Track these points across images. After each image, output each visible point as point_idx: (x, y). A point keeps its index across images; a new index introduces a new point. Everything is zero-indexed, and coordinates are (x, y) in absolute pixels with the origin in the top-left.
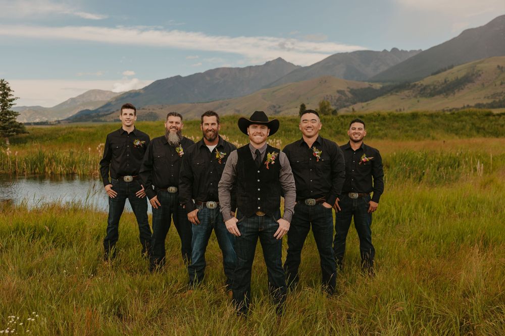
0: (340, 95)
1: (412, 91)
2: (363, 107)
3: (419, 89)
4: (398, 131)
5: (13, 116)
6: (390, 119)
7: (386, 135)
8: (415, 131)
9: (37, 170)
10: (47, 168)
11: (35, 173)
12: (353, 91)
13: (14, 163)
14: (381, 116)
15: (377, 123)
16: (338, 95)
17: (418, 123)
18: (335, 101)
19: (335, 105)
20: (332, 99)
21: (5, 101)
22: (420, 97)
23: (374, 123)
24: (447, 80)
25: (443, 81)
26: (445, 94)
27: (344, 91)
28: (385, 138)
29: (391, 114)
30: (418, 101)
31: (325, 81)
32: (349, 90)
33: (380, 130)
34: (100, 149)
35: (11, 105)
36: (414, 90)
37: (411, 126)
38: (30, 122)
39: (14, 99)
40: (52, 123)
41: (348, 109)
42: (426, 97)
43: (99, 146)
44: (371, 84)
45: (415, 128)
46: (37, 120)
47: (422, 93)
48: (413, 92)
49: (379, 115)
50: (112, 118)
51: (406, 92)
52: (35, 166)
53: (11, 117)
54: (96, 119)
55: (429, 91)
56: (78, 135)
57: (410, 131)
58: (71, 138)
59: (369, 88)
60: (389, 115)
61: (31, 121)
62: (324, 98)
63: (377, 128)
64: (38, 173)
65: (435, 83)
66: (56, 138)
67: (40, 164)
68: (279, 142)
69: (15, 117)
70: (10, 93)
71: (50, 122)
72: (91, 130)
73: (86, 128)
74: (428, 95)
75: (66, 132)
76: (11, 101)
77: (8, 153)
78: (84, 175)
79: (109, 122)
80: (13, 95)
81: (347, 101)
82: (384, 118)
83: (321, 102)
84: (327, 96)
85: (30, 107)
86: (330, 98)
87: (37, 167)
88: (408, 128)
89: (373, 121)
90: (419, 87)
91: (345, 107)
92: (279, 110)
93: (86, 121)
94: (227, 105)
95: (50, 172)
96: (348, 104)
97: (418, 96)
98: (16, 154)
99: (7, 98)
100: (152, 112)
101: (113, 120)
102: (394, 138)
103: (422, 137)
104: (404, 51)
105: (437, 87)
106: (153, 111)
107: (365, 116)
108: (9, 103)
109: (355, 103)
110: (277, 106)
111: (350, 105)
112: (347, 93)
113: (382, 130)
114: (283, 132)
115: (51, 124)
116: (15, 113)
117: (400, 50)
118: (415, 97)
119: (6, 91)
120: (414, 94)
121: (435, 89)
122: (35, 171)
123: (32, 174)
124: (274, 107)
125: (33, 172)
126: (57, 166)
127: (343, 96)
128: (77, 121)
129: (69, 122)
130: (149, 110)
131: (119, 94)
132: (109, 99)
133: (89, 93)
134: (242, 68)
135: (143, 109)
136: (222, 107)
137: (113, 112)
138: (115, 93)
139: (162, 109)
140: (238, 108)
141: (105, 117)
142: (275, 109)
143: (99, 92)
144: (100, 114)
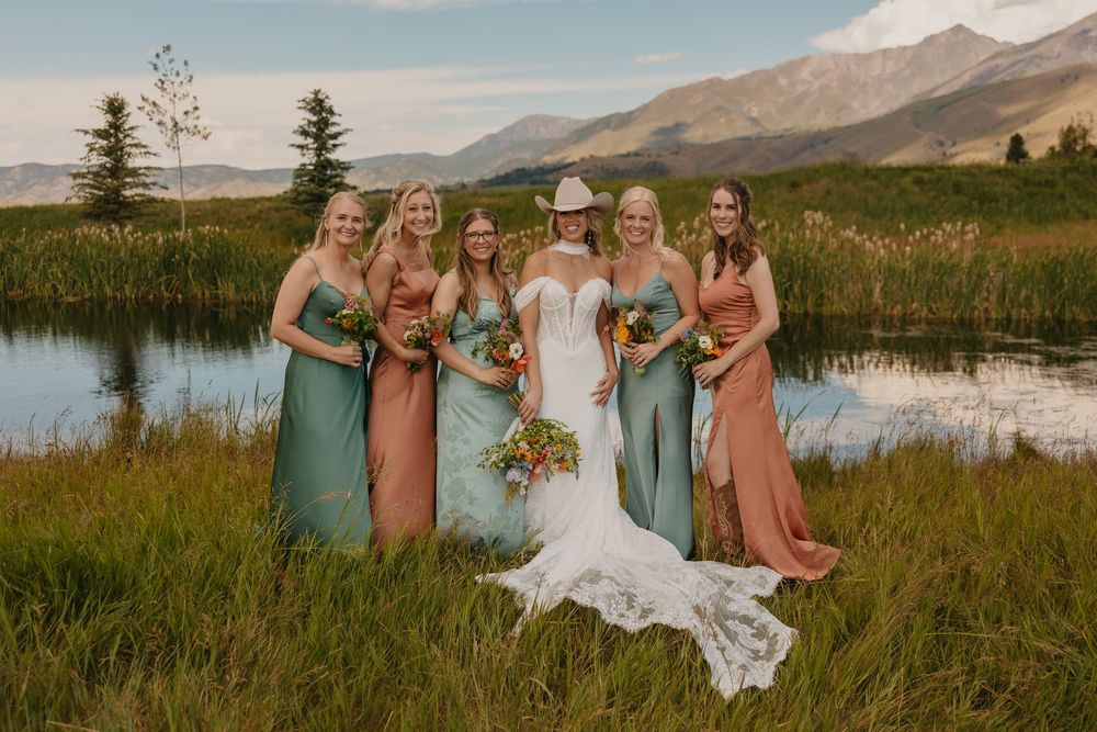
5: (339, 171)
21: (322, 138)
35: (335, 146)
39: (339, 134)
53: (334, 173)
54: (538, 178)
68: (974, 231)
69: (345, 174)
70: (333, 119)
71: (447, 188)
76: (335, 136)
80: (339, 125)
83: (1065, 129)
85: (408, 156)
86: (1087, 119)
94: (826, 142)
99: (327, 132)
100: (655, 162)
106: (659, 160)
108: (332, 142)
110: (949, 143)
114: (975, 203)
116: (344, 163)
119: (324, 115)
124: (941, 143)
128: (498, 184)
129: (483, 186)
130: (649, 156)
131: (585, 124)
132: (564, 135)
133: (524, 123)
134: (864, 55)
135: (636, 154)
136: (813, 146)
137: (574, 163)
138: (577, 121)
139: (676, 153)
140: (853, 149)
141: (555, 173)
142: (943, 149)
143: (545, 120)
144: (546, 167)
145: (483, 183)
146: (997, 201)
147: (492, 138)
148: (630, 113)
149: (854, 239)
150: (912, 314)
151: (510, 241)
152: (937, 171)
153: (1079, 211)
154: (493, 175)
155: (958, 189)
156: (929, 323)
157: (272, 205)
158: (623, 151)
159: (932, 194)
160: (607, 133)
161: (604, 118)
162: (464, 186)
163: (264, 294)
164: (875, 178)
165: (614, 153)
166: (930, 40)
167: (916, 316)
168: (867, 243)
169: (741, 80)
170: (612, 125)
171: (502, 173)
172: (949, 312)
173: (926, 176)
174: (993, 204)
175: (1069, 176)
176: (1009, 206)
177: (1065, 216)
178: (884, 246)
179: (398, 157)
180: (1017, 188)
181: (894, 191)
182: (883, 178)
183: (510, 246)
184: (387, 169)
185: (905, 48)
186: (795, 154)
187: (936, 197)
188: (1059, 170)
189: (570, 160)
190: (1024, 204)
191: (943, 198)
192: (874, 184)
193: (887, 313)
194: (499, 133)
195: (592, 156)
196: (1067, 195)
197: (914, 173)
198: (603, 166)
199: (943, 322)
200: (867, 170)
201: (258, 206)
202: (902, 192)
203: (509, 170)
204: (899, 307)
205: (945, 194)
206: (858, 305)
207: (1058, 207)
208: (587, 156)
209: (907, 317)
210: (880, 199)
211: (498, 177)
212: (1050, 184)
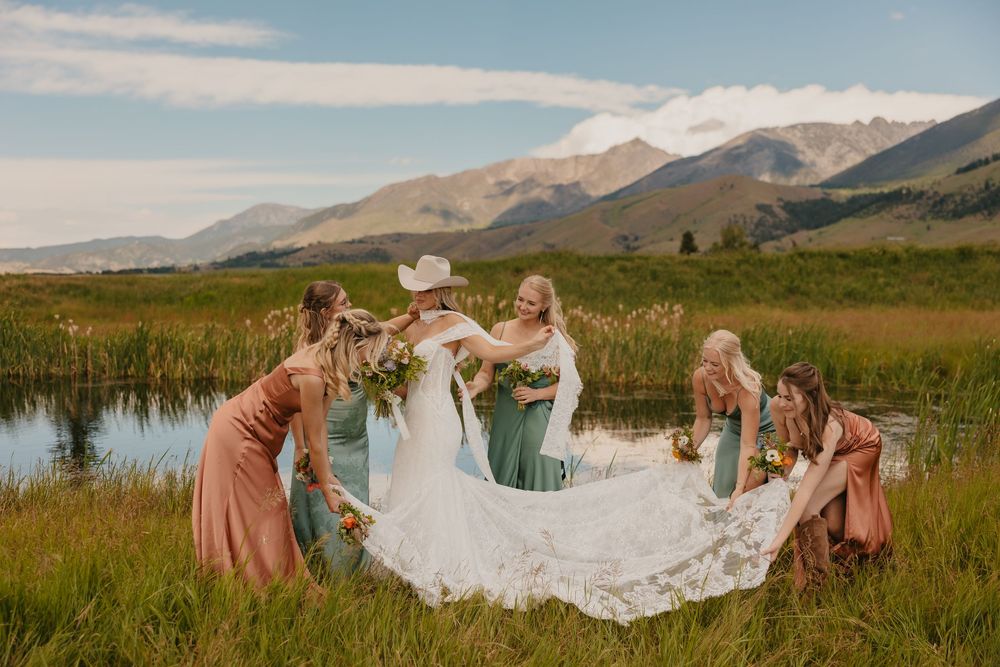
0: (763, 214)
1: (915, 205)
2: (810, 240)
3: (931, 202)
4: (931, 288)
6: (910, 260)
7: (903, 297)
8: (971, 288)
9: (131, 371)
10: (152, 366)
11: (126, 376)
12: (789, 207)
13: (83, 353)
14: (889, 256)
15: (881, 271)
16: (758, 215)
17: (975, 271)
18: (753, 227)
19: (752, 235)
20: (745, 222)
22: (933, 218)
23: (873, 270)
24: (991, 183)
25: (983, 186)
26: (986, 212)
27: (770, 206)
28: (902, 303)
29: (911, 251)
30: (928, 228)
31: (732, 186)
32: (782, 204)
33: (887, 284)
34: (270, 322)
36: (919, 204)
37: (959, 277)
38: (140, 267)
40: (183, 270)
41: (778, 244)
42: (945, 218)
43: (269, 316)
44: (829, 191)
45: (967, 281)
46: (155, 264)
47: (936, 209)
48: (918, 209)
49: (884, 252)
50: (300, 259)
51: (902, 209)
52: (126, 360)
54: (268, 261)
55: (952, 207)
56: (227, 292)
57: (957, 288)
58: (212, 298)
59: (823, 200)
60: (907, 251)
61: (144, 266)
62: (730, 220)
63: (881, 280)
64: (132, 376)
65: (965, 191)
66: (182, 299)
67: (139, 356)
68: (679, 311)
71: (180, 269)
72: (254, 282)
73: (244, 276)
74: (950, 215)
75: (202, 284)
77: (70, 330)
78: (233, 381)
79: (293, 267)
81: (776, 227)
82: (896, 260)
83: (726, 227)
84: (735, 216)
86: (741, 221)
87: (131, 361)
88: (953, 281)
89: (869, 265)
90: (929, 198)
91: (773, 238)
92: (636, 244)
93: (249, 266)
94: (531, 235)
95: (159, 375)
96: (779, 232)
97: (929, 218)
98: (88, 332)
100: (378, 249)
101: (301, 263)
102: (922, 303)
103: (989, 302)
104: (897, 123)
105: (969, 198)
106: (381, 247)
107: (852, 253)
109: (793, 231)
110: (632, 238)
111: (784, 235)
112: (777, 210)
113: (893, 287)
115: (180, 271)
117: (889, 121)
118: (922, 218)
120: (919, 214)
121: (963, 201)
122: (126, 372)
123: (119, 378)
124: (625, 238)
125: (123, 373)
126: (175, 362)
127: (768, 217)
128: (231, 266)
129: (216, 268)
130: (373, 243)
131: (313, 213)
132: (293, 222)
133: (255, 211)
134: (559, 160)
135: (361, 241)
136: (518, 238)
137: (302, 248)
138: (306, 210)
139: (397, 241)
140: (550, 241)
141: (285, 257)
142: (627, 243)
143: (276, 208)
144: (276, 252)
145: (216, 266)
146: (687, 287)
147: (224, 224)
148: (355, 204)
149: (582, 318)
150: (634, 382)
151: (275, 317)
152: (637, 260)
153: (752, 296)
154: (225, 258)
155: (655, 276)
156: (648, 387)
157: (21, 282)
158: (349, 238)
159: (635, 280)
160: (333, 222)
161: (329, 209)
162: (196, 268)
163: (31, 367)
164: (586, 266)
165: (340, 240)
166: (614, 150)
167: (638, 383)
168: (594, 320)
169: (454, 178)
170: (338, 214)
171: (234, 256)
172: (664, 380)
173: (628, 264)
174: (684, 289)
175: (743, 267)
176: (697, 291)
177: (741, 300)
178: (607, 323)
179: (131, 239)
180: (702, 276)
181: (602, 277)
182: (593, 265)
183: (275, 322)
184: (119, 251)
185: (593, 156)
186: (503, 245)
187: (637, 283)
188: (734, 262)
189: (299, 246)
190: (708, 290)
191: (644, 284)
192: (585, 271)
193: (614, 380)
194: (232, 219)
195: (319, 242)
196: (742, 283)
197: (619, 262)
198: (329, 252)
199: (659, 387)
200: (579, 259)
201: (7, 283)
202: (610, 278)
203: (241, 254)
204: (623, 376)
205: (645, 280)
206: (588, 374)
207: (735, 293)
208: (315, 242)
209: (630, 384)
210: (592, 283)
211: (229, 260)
212: (727, 273)
